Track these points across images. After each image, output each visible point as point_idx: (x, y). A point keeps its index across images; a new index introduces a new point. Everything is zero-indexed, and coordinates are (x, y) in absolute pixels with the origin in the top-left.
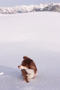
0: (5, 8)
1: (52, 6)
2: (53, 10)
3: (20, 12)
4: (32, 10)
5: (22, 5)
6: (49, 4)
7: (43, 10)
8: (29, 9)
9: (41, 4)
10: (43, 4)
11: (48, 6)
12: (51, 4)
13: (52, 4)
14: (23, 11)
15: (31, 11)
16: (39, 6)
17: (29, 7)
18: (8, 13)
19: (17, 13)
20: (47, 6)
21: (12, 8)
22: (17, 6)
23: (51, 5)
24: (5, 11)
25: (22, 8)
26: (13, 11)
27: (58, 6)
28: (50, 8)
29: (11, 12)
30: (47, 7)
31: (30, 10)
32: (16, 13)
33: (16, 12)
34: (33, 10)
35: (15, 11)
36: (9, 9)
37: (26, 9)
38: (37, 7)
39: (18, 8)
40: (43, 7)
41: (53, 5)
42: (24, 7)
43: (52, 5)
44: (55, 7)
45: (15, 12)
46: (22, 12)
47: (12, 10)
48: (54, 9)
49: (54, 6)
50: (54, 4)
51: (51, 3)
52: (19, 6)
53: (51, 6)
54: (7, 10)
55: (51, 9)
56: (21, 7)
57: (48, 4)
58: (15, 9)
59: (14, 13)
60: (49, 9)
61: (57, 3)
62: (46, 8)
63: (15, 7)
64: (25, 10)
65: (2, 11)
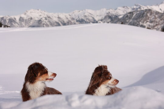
0: (56, 15)
2: (141, 17)
3: (81, 21)
4: (104, 17)
5: (86, 10)
6: (135, 7)
7: (123, 17)
8: (97, 16)
9: (119, 8)
10: (124, 7)
11: (132, 11)
12: (138, 7)
13: (140, 8)
14: (87, 20)
15: (101, 20)
16: (116, 11)
17: (98, 12)
18: (61, 24)
19: (77, 23)
20: (130, 10)
21: (67, 15)
22: (77, 11)
23: (137, 9)
24: (56, 19)
25: (86, 14)
26: (70, 19)
27: (150, 10)
28: (136, 14)
29: (66, 21)
30: (130, 13)
31: (100, 18)
32: (75, 24)
33: (75, 21)
34: (105, 17)
35: (73, 19)
36: (64, 16)
37: (93, 16)
38: (113, 12)
39: (78, 14)
40: (124, 12)
41: (142, 9)
42: (89, 12)
43: (139, 10)
44: (145, 13)
45: (73, 21)
46: (85, 21)
47: (69, 17)
48: (143, 17)
51: (137, 6)
52: (81, 11)
54: (59, 18)
55: (137, 16)
56: (84, 13)
57: (132, 7)
58: (73, 16)
59: (72, 23)
60: (134, 16)
61: (148, 6)
62: (129, 15)
63: (74, 13)
64: (91, 18)
65: (51, 19)
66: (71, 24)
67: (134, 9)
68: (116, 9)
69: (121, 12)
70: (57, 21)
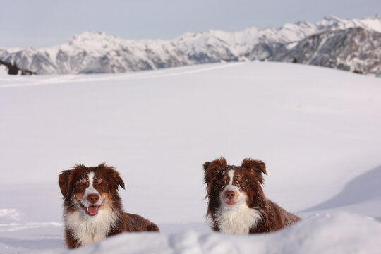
0: (141, 44)
1: (335, 32)
2: (340, 47)
3: (200, 58)
4: (251, 47)
5: (212, 31)
6: (324, 23)
7: (297, 47)
8: (237, 44)
9: (287, 25)
10: (298, 23)
11: (318, 32)
12: (331, 23)
13: (336, 25)
14: (214, 56)
15: (247, 55)
16: (280, 33)
17: (239, 36)
18: (153, 65)
19: (189, 62)
20: (312, 31)
21: (167, 43)
22: (189, 34)
23: (330, 27)
24: (141, 55)
25: (211, 41)
26: (174, 54)
27: (359, 29)
28: (328, 40)
29: (164, 58)
30: (313, 37)
31: (244, 50)
32: (185, 64)
33: (186, 58)
34: (256, 48)
35: (181, 53)
36: (159, 47)
37: (226, 46)
38: (273, 36)
39: (191, 41)
40: (298, 34)
41: (342, 27)
42: (219, 37)
43: (334, 29)
44: (349, 36)
45: (180, 59)
46: (209, 58)
47: (171, 49)
48: (343, 45)
49: (341, 30)
50: (345, 21)
51: (329, 20)
52: (199, 35)
53: (331, 32)
54: (148, 51)
55: (330, 44)
56: (207, 40)
57: (318, 23)
58: (182, 47)
59: (178, 62)
60: (322, 43)
61: (355, 21)
62: (311, 41)
63: (182, 39)
64: (221, 51)
65: (131, 53)
66: (177, 64)
67: (321, 27)
68: (281, 29)
69: (292, 35)
70: (145, 59)
